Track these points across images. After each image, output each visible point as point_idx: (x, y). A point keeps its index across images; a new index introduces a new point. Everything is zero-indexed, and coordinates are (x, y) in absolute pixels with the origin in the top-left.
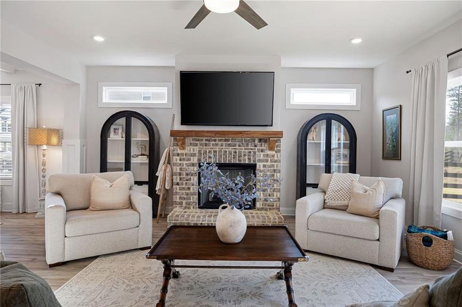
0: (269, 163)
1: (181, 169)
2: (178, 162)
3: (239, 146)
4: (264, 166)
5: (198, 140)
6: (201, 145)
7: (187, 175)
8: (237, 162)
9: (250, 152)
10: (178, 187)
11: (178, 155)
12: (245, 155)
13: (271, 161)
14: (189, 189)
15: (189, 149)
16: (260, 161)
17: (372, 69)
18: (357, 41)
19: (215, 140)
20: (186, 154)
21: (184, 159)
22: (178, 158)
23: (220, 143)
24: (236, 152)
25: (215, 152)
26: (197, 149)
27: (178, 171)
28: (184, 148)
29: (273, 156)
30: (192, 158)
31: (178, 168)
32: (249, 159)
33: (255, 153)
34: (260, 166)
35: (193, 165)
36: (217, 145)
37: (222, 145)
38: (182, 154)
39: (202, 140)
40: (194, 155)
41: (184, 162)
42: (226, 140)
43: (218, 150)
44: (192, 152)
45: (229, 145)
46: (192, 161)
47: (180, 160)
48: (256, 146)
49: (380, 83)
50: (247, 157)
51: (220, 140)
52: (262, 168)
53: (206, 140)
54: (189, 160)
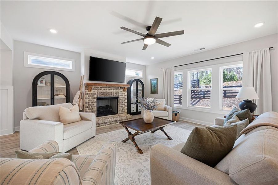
0: (123, 96)
1: (89, 100)
2: (88, 97)
3: (113, 90)
4: (122, 97)
5: (97, 87)
6: (98, 89)
7: (92, 103)
8: (113, 96)
9: (117, 92)
10: (88, 108)
11: (88, 94)
12: (115, 94)
13: (124, 96)
14: (93, 109)
15: (93, 91)
16: (120, 95)
17: (146, 66)
18: (153, 58)
19: (104, 88)
20: (91, 94)
21: (90, 96)
22: (88, 95)
23: (106, 89)
24: (112, 92)
25: (104, 92)
26: (96, 91)
27: (88, 101)
28: (91, 91)
29: (125, 94)
30: (94, 95)
31: (88, 100)
32: (117, 95)
33: (119, 93)
34: (120, 97)
35: (95, 98)
36: (105, 89)
37: (107, 90)
38: (90, 94)
39: (99, 87)
40: (95, 94)
41: (91, 97)
42: (108, 88)
43: (105, 91)
44: (94, 92)
45: (110, 90)
46: (94, 97)
47: (89, 96)
48: (119, 90)
49: (148, 71)
50: (116, 94)
51: (106, 88)
52: (121, 98)
53: (101, 87)
54: (93, 96)
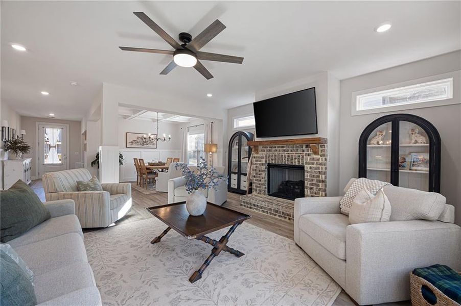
0: (315, 166)
3: (291, 151)
4: (311, 168)
5: (265, 148)
6: (267, 151)
7: (259, 171)
8: (290, 164)
9: (299, 156)
10: (255, 178)
11: (255, 157)
12: (295, 159)
13: (317, 164)
14: (260, 180)
15: (261, 154)
16: (307, 163)
19: (275, 147)
21: (258, 161)
23: (278, 149)
24: (289, 156)
25: (275, 155)
26: (265, 153)
28: (257, 153)
29: (318, 159)
30: (262, 160)
31: (255, 166)
32: (299, 162)
33: (303, 157)
34: (307, 167)
35: (263, 164)
36: (276, 150)
37: (280, 151)
38: (257, 157)
39: (268, 147)
40: (263, 158)
41: (258, 163)
42: (282, 147)
43: (277, 154)
44: (262, 156)
45: (284, 151)
46: (262, 162)
47: (256, 161)
48: (303, 151)
50: (297, 160)
51: (278, 147)
52: (309, 170)
53: (270, 147)
54: (260, 161)
